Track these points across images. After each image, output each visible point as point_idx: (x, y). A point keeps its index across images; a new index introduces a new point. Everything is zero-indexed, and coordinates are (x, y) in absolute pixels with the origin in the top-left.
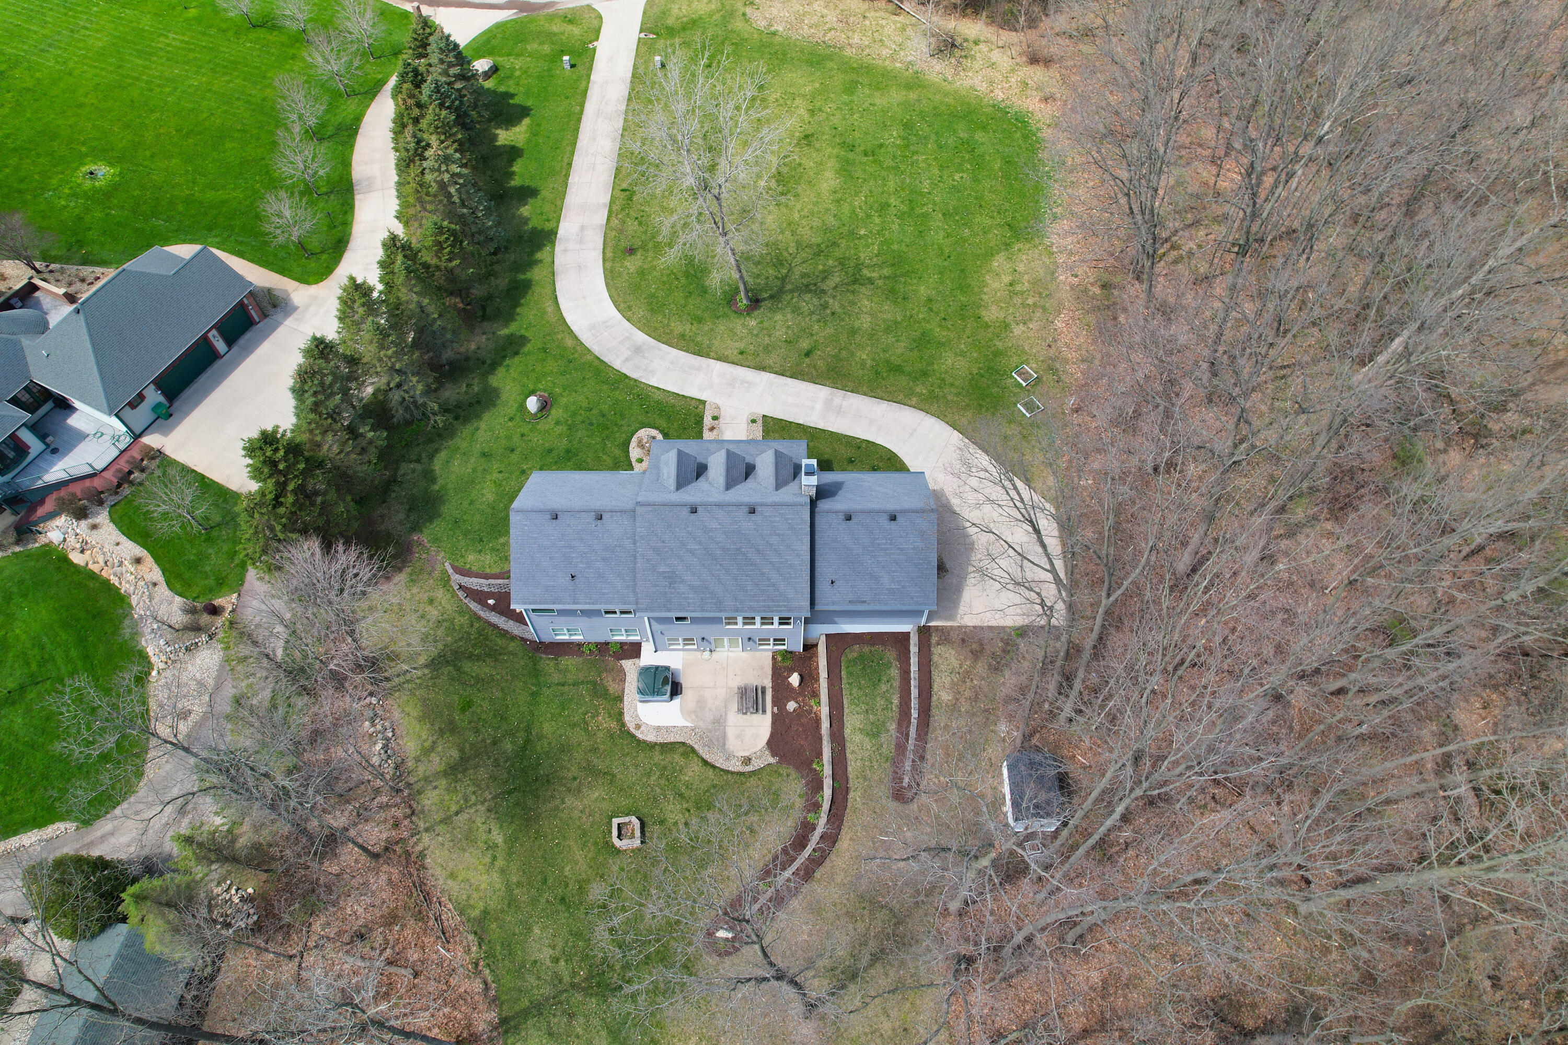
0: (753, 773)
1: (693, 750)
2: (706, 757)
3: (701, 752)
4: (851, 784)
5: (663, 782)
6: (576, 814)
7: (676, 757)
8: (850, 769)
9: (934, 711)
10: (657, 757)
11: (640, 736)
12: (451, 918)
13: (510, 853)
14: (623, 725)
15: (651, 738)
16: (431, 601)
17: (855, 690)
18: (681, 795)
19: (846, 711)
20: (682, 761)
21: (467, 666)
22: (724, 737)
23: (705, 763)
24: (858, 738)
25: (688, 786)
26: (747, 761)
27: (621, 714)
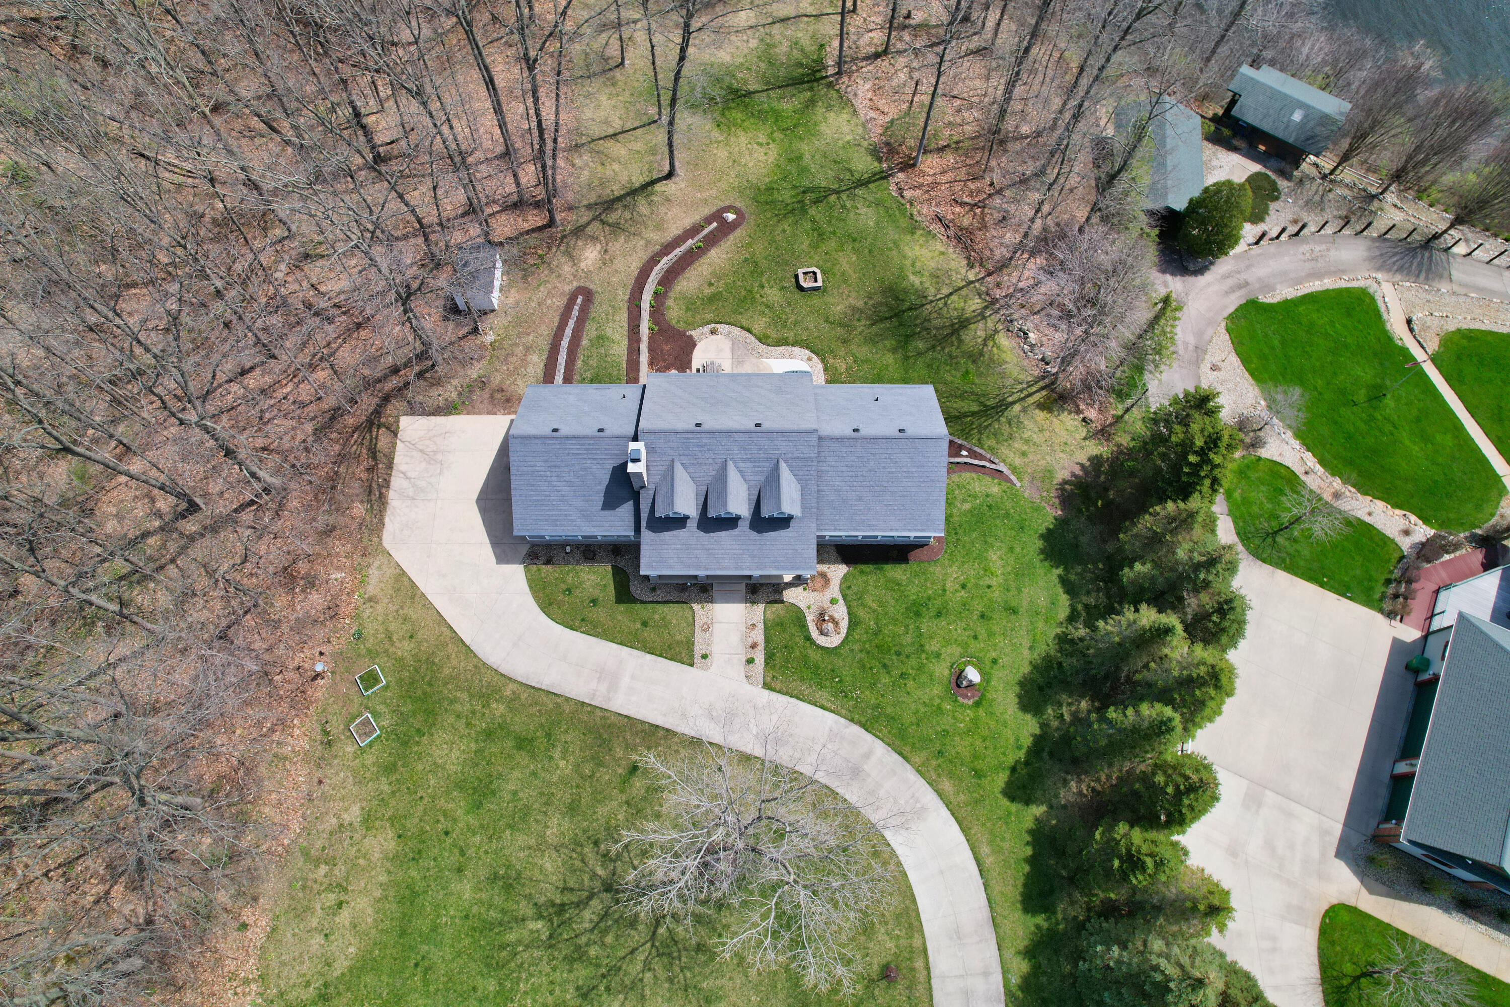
0: (708, 323)
1: (760, 340)
2: (748, 335)
3: (753, 338)
4: (626, 305)
5: (784, 317)
6: (854, 294)
7: (774, 335)
8: (626, 315)
9: (546, 348)
10: (790, 335)
11: (807, 353)
12: (936, 228)
13: (901, 269)
14: (823, 361)
15: (797, 350)
16: (1024, 454)
17: (615, 373)
18: (767, 306)
19: (625, 358)
20: (769, 332)
21: (975, 408)
22: (733, 350)
23: (749, 331)
24: (616, 337)
25: (762, 313)
26: (713, 332)
27: (826, 369)
